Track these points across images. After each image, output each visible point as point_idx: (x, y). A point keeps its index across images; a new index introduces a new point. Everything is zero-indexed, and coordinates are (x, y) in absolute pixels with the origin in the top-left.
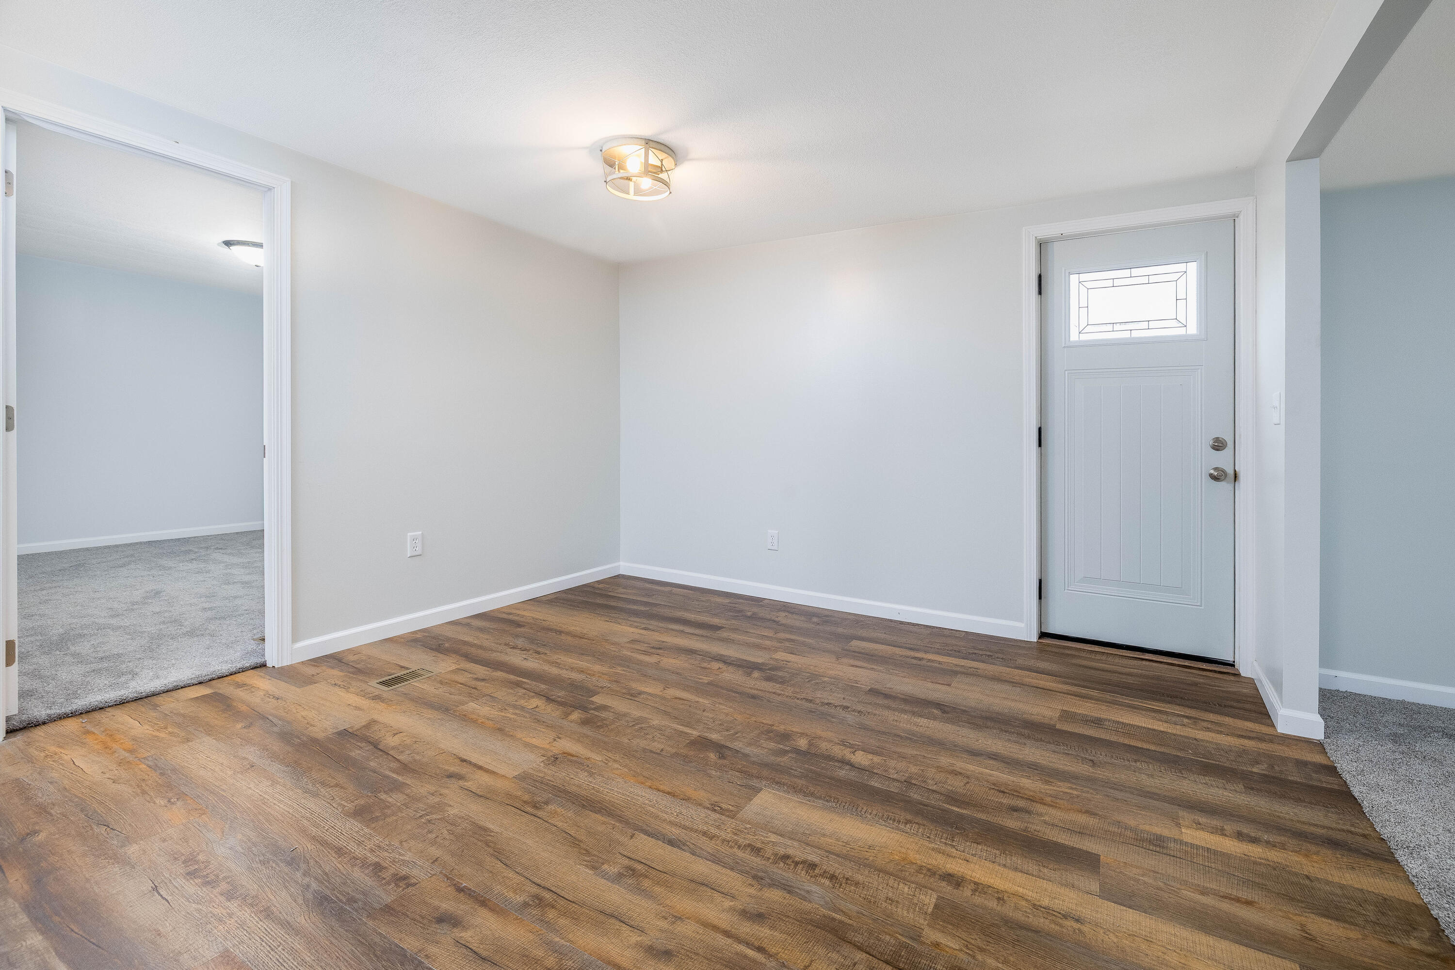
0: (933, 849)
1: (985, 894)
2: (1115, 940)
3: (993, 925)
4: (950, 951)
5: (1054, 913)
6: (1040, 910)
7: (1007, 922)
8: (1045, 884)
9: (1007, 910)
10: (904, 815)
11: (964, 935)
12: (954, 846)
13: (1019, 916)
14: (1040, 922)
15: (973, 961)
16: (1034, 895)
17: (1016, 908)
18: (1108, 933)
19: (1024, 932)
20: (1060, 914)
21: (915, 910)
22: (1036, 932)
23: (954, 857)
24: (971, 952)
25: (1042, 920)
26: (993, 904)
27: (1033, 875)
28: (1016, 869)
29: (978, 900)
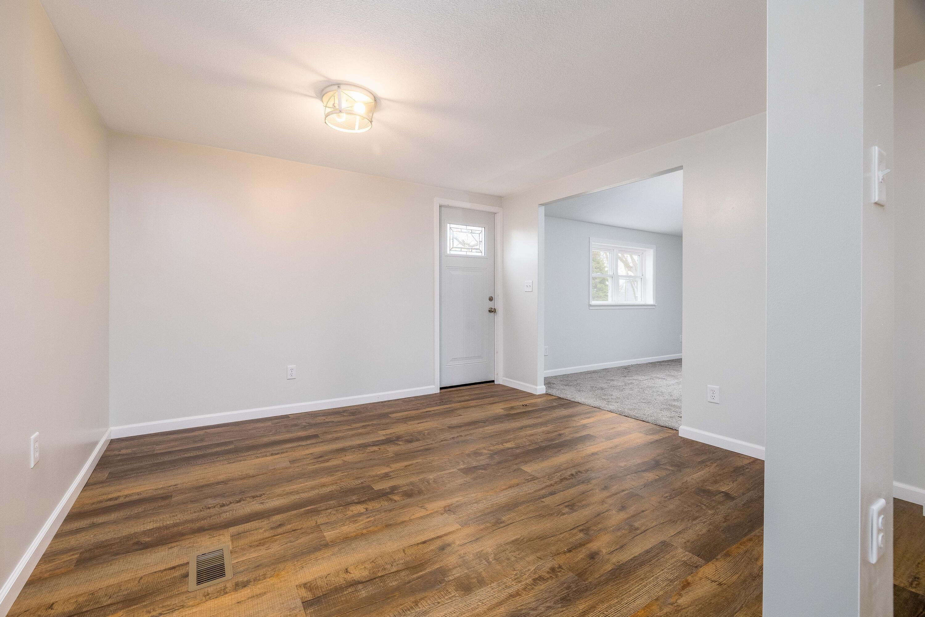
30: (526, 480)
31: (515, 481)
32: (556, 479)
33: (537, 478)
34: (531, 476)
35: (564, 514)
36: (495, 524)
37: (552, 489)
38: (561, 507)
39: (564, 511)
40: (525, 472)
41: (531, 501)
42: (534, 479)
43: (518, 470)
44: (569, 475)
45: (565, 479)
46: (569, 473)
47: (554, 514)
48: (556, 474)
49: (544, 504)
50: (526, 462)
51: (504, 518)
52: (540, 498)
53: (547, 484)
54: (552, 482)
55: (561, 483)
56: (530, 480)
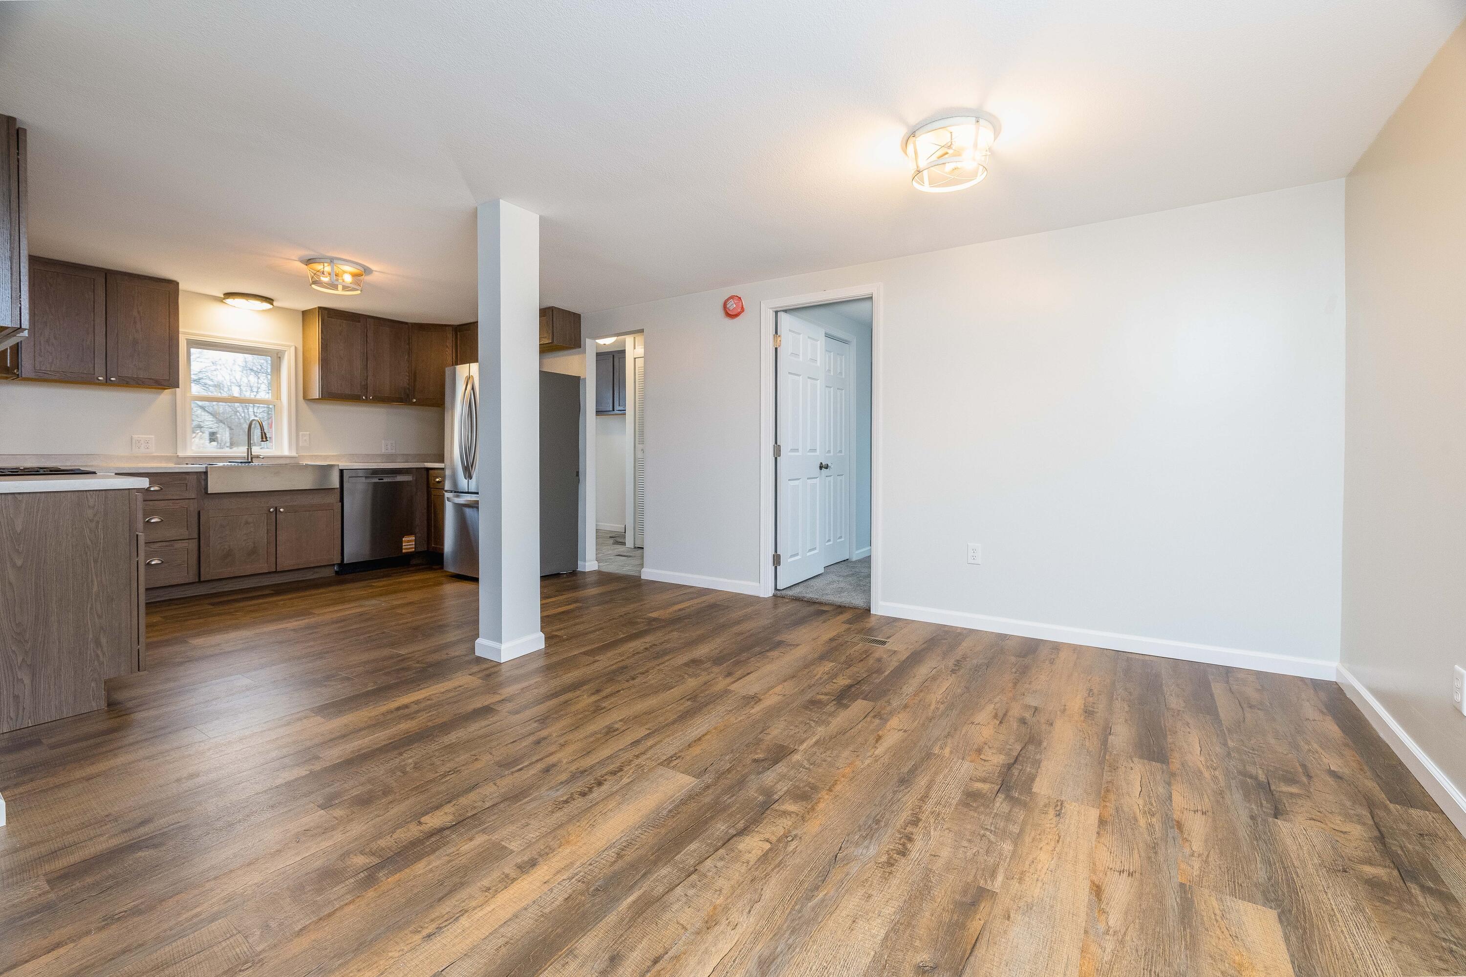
0: (572, 863)
1: (499, 881)
2: (390, 954)
3: (465, 875)
4: (461, 845)
5: (448, 922)
6: (457, 913)
7: (462, 885)
8: (486, 931)
9: (473, 890)
10: (630, 856)
11: (469, 856)
12: (570, 879)
13: (463, 894)
14: (446, 908)
15: (445, 854)
16: (477, 916)
17: (471, 897)
18: (401, 953)
19: (445, 892)
20: (445, 926)
21: (508, 835)
22: (440, 900)
23: (555, 875)
24: (453, 854)
25: (448, 909)
26: (486, 882)
27: (501, 926)
28: (516, 916)
29: (496, 875)
30: (679, 757)
31: (696, 750)
32: (629, 770)
33: (661, 764)
34: (674, 767)
35: (621, 721)
36: (696, 696)
37: (636, 751)
38: (624, 728)
39: (621, 723)
40: (685, 772)
41: (664, 727)
42: (668, 762)
43: (698, 776)
44: (605, 783)
45: (614, 773)
46: (605, 787)
47: (633, 719)
48: (631, 779)
49: (647, 727)
50: (691, 797)
51: (689, 703)
52: (653, 732)
53: (645, 757)
54: (637, 762)
55: (623, 763)
56: (673, 759)
